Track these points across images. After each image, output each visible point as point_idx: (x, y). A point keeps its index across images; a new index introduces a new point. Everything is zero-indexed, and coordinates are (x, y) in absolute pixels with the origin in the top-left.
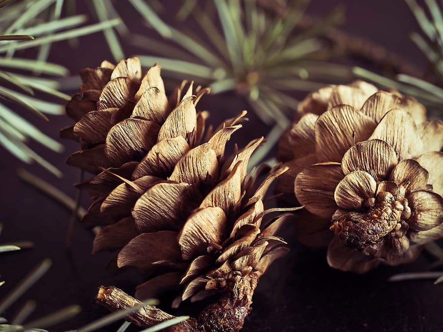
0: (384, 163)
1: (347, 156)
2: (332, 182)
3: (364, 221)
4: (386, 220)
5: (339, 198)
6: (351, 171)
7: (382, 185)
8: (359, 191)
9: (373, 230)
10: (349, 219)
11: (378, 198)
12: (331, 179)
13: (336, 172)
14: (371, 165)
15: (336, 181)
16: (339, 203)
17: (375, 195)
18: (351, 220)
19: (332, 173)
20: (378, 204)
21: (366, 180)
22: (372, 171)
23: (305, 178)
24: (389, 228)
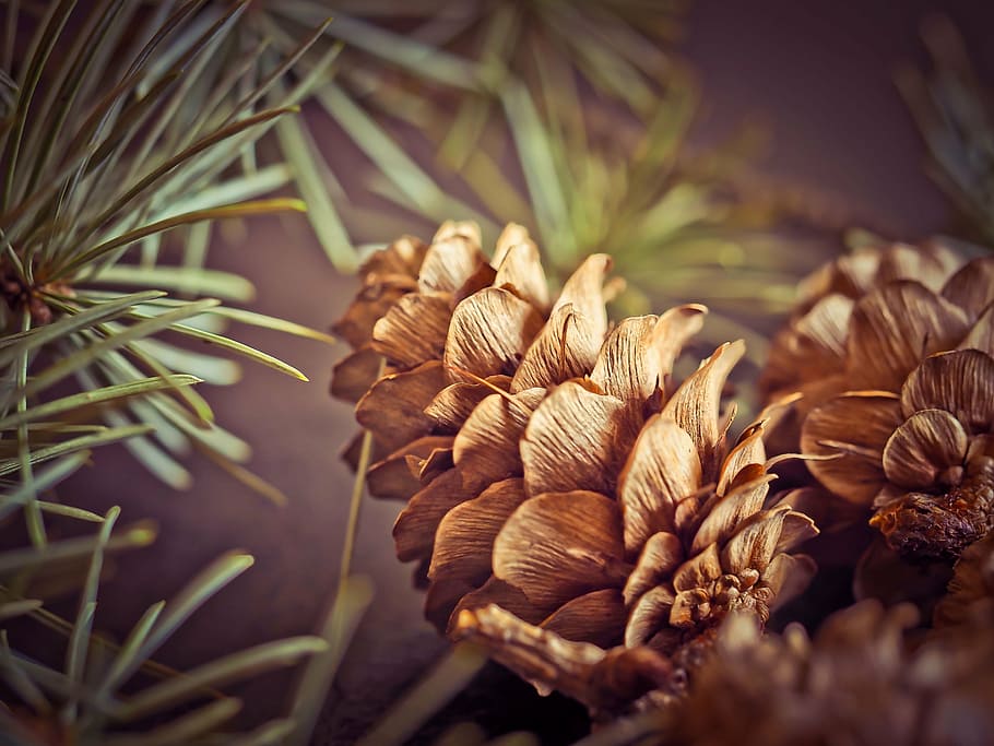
0: (984, 399)
1: (911, 382)
2: (878, 431)
3: (941, 511)
4: (984, 511)
5: (892, 462)
6: (918, 409)
7: (977, 442)
8: (932, 452)
9: (957, 529)
10: (911, 505)
11: (969, 467)
12: (876, 426)
13: (887, 414)
14: (959, 401)
15: (885, 430)
16: (891, 473)
17: (963, 462)
18: (914, 507)
19: (879, 414)
20: (969, 481)
21: (948, 431)
22: (961, 413)
23: (824, 421)
24: (988, 528)
